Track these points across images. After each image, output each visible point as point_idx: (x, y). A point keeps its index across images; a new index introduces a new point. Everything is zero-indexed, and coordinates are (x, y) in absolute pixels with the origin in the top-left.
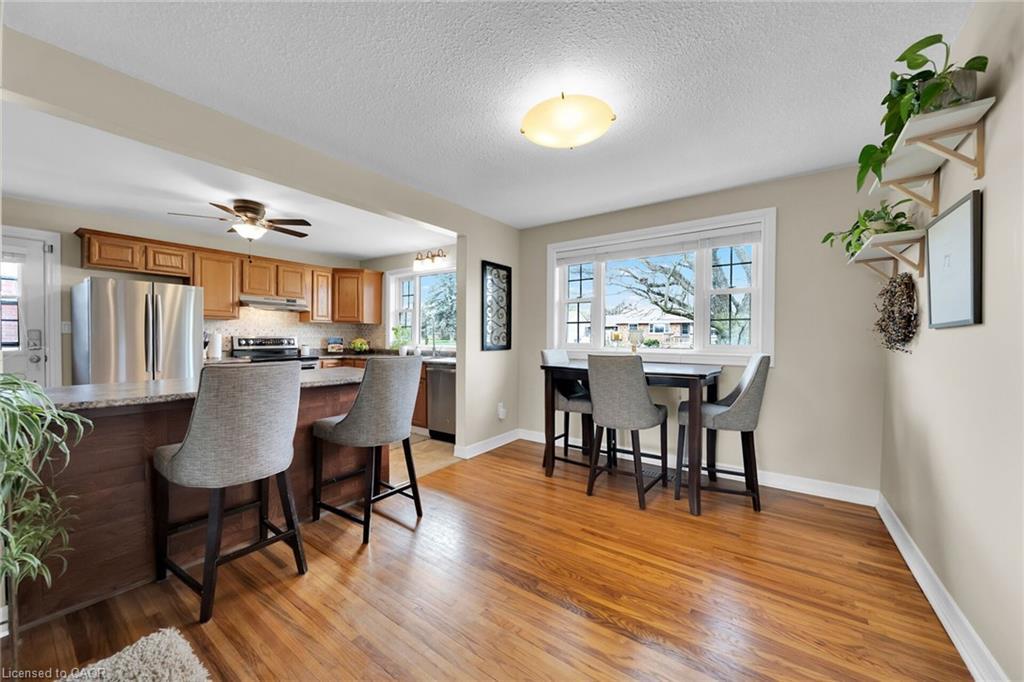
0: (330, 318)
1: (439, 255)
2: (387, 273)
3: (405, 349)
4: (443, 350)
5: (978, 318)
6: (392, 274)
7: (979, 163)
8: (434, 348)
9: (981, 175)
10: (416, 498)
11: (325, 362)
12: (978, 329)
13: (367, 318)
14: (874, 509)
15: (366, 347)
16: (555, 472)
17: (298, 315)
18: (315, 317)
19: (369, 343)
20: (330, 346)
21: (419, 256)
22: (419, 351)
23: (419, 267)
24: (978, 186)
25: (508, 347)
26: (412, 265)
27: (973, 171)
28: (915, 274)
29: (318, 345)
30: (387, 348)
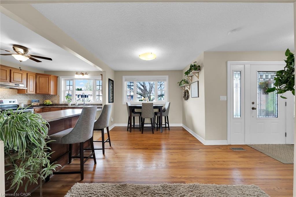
0: (35, 92)
1: (86, 74)
2: (61, 77)
3: (71, 103)
4: (87, 103)
5: (198, 97)
6: (63, 78)
7: (198, 77)
8: (84, 103)
9: (198, 79)
10: (110, 142)
11: (36, 109)
12: (198, 98)
13: (52, 93)
14: (182, 127)
15: (51, 103)
16: (132, 131)
17: (17, 91)
18: (28, 92)
19: (52, 102)
20: (32, 103)
21: (77, 73)
22: (77, 104)
23: (76, 76)
24: (198, 80)
25: (113, 102)
26: (74, 76)
27: (197, 78)
28: (188, 90)
29: (26, 103)
30: (60, 103)
